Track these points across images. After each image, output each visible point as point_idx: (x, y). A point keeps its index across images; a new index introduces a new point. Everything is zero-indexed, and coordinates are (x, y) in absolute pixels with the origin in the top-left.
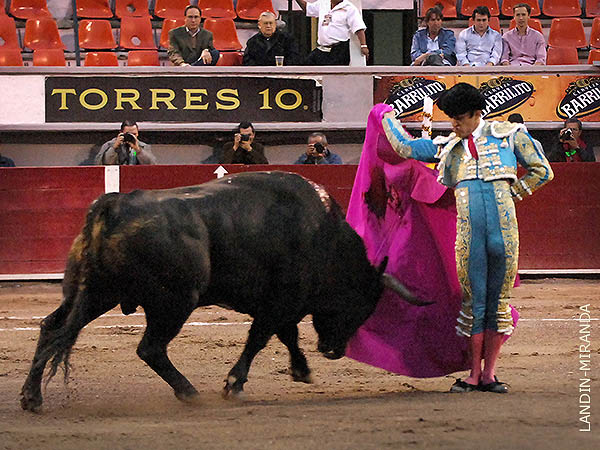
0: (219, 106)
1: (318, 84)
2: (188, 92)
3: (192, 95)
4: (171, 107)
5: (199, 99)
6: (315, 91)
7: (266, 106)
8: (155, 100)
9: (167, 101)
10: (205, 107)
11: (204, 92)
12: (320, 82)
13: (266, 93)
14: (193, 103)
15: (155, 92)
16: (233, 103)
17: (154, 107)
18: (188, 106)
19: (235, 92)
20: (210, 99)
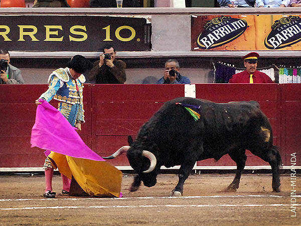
0: (71, 39)
1: (148, 22)
2: (48, 27)
3: (51, 30)
4: (34, 39)
5: (56, 33)
6: (146, 27)
7: (108, 39)
8: (22, 34)
9: (31, 34)
10: (61, 39)
11: (60, 27)
12: (150, 20)
13: (108, 29)
14: (51, 36)
15: (21, 27)
16: (82, 37)
17: (21, 39)
18: (48, 39)
19: (84, 28)
20: (65, 33)
